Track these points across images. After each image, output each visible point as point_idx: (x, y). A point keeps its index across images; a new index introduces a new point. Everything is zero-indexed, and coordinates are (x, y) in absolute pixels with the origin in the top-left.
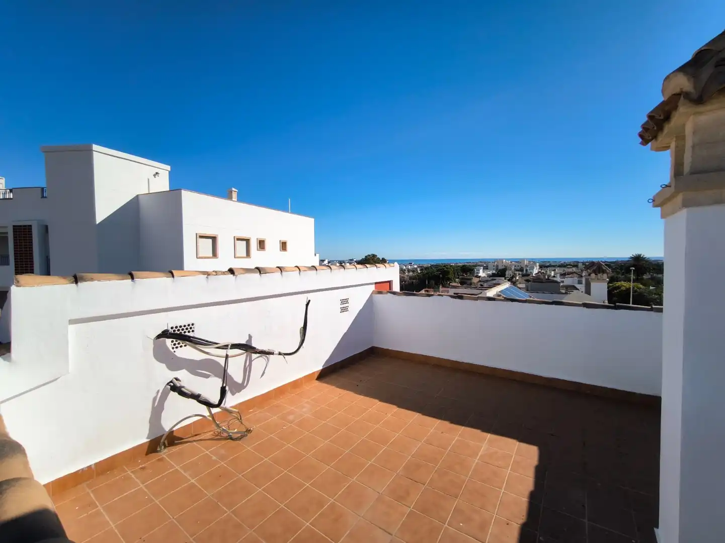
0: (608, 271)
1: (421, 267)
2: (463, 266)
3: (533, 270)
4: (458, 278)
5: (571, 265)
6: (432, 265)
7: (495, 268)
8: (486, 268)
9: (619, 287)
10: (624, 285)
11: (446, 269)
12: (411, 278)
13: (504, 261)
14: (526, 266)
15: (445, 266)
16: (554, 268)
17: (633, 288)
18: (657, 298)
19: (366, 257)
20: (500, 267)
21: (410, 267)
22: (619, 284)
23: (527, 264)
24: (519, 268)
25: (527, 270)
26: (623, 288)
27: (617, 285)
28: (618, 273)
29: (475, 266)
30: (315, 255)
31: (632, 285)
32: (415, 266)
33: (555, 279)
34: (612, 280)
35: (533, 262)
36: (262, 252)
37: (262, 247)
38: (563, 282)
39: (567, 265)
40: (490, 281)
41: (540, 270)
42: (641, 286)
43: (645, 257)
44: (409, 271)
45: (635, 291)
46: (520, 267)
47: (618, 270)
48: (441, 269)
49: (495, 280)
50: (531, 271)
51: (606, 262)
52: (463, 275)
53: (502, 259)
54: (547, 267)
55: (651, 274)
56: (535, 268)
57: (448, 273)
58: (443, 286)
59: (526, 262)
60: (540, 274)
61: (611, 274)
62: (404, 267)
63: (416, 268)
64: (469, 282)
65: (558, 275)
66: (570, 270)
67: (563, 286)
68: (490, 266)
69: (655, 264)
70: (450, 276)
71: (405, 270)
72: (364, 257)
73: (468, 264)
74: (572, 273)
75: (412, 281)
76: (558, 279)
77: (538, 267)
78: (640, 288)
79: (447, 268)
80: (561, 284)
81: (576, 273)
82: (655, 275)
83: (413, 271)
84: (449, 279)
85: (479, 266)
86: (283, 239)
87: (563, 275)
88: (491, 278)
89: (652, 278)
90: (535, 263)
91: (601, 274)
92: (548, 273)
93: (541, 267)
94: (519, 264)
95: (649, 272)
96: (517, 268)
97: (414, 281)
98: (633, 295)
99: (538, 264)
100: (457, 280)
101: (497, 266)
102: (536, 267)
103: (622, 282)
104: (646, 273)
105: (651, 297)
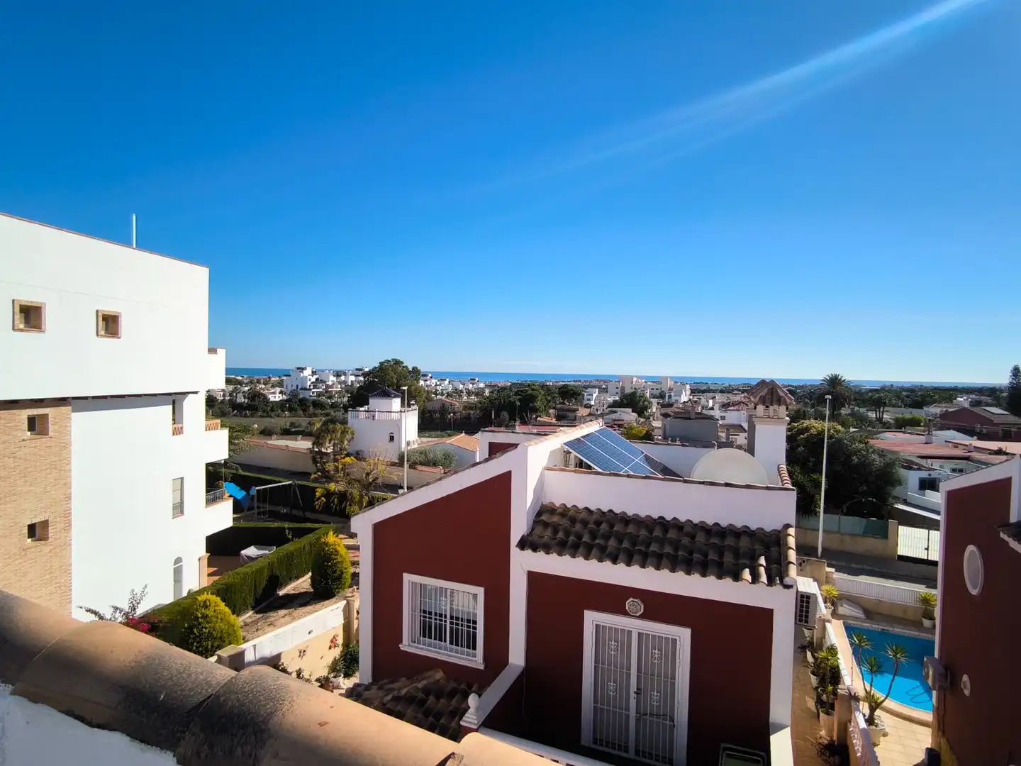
0: (788, 401)
1: (493, 386)
2: (564, 386)
3: (680, 396)
4: (554, 408)
5: (740, 390)
6: (513, 384)
7: (619, 390)
8: (604, 391)
9: (807, 429)
10: (815, 425)
11: (530, 392)
12: (468, 407)
13: (635, 379)
14: (671, 389)
15: (529, 386)
16: (711, 395)
17: (829, 430)
18: (862, 449)
19: (382, 364)
20: (628, 391)
21: (471, 386)
22: (806, 423)
23: (672, 387)
24: (657, 393)
25: (670, 397)
26: (813, 431)
27: (805, 425)
28: (806, 404)
29: (586, 387)
30: (212, 350)
31: (826, 424)
32: (482, 385)
33: (711, 413)
34: (795, 417)
35: (681, 382)
36: (31, 337)
37: (33, 322)
38: (723, 418)
39: (733, 390)
40: (607, 414)
41: (692, 397)
42: (839, 427)
43: (843, 379)
44: (469, 393)
45: (830, 437)
46: (659, 391)
47: (806, 400)
48: (522, 391)
49: (615, 412)
50: (677, 398)
51: (789, 386)
52: (564, 403)
53: (632, 377)
54: (703, 392)
55: (852, 407)
56: (684, 393)
57: (533, 398)
58: (524, 423)
59: (670, 383)
60: (689, 404)
61: (794, 406)
62: (461, 386)
63: (483, 389)
64: (571, 415)
65: (717, 407)
66: (738, 398)
67: (722, 426)
68: (612, 388)
69: (856, 392)
70: (538, 404)
71: (462, 391)
72: (377, 365)
73: (576, 384)
74: (739, 403)
75: (468, 411)
76: (717, 413)
77: (688, 392)
78: (838, 431)
79: (533, 390)
80: (720, 423)
81: (743, 403)
82: (856, 408)
83: (477, 395)
84: (535, 410)
85: (594, 387)
86: (110, 308)
87: (725, 406)
88: (610, 409)
89: (853, 414)
90: (683, 384)
91: (776, 407)
92: (703, 401)
93: (693, 392)
94: (658, 386)
95: (849, 404)
96: (655, 392)
97: (472, 412)
98: (828, 443)
99: (688, 387)
100: (551, 411)
101: (623, 388)
102: (685, 391)
103: (813, 421)
104: (844, 406)
105: (854, 446)
